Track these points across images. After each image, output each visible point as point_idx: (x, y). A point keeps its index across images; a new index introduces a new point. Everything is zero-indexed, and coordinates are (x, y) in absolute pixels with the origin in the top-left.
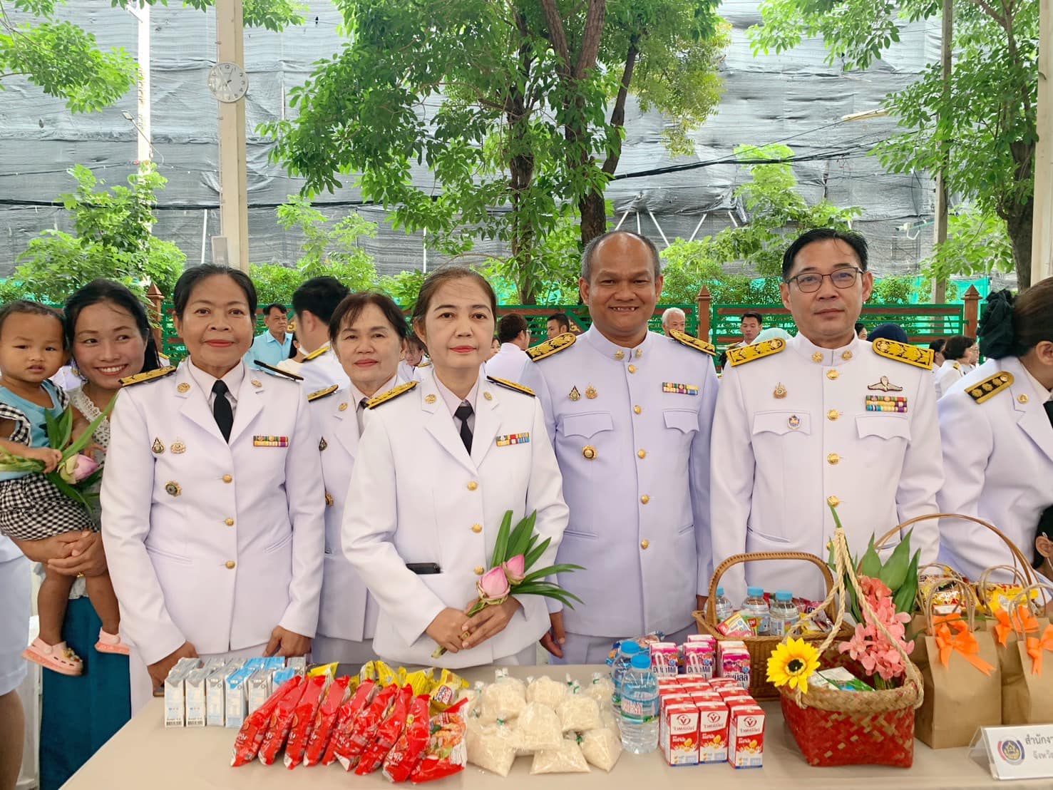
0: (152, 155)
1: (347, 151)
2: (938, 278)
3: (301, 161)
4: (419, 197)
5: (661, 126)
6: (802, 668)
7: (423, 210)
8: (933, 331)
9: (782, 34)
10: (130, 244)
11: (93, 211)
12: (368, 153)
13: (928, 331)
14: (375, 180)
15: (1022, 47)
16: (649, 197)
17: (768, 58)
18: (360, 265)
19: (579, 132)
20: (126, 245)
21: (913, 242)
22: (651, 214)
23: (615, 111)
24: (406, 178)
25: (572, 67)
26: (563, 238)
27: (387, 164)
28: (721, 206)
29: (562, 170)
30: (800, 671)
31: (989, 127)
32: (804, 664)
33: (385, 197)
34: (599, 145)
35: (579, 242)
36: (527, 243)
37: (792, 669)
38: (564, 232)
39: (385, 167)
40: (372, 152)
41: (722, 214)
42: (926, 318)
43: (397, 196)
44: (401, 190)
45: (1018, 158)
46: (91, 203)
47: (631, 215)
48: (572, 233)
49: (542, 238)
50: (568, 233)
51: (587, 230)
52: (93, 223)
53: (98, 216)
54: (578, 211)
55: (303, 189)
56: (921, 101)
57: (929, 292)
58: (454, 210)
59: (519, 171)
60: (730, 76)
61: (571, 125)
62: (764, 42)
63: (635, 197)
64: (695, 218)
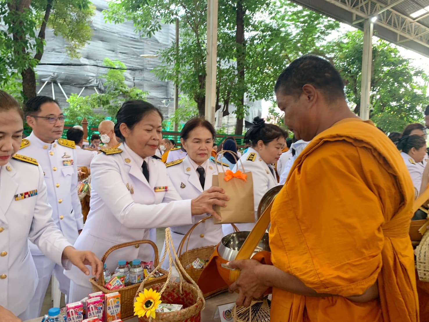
2: (176, 122)
6: (152, 305)
9: (117, 16)
15: (201, 42)
16: (58, 76)
17: (111, 25)
19: (21, 38)
21: (166, 108)
22: (59, 84)
23: (40, 32)
25: (16, 6)
26: (11, 88)
28: (91, 85)
29: (12, 55)
30: (151, 307)
31: (192, 68)
32: (153, 302)
34: (32, 46)
35: (21, 92)
37: (147, 306)
38: (13, 86)
41: (92, 88)
42: (171, 136)
45: (200, 81)
47: (49, 84)
48: (17, 87)
50: (15, 86)
51: (26, 86)
54: (21, 77)
56: (169, 54)
57: (172, 126)
60: (95, 30)
61: (16, 34)
62: (110, 18)
63: (50, 75)
64: (80, 88)
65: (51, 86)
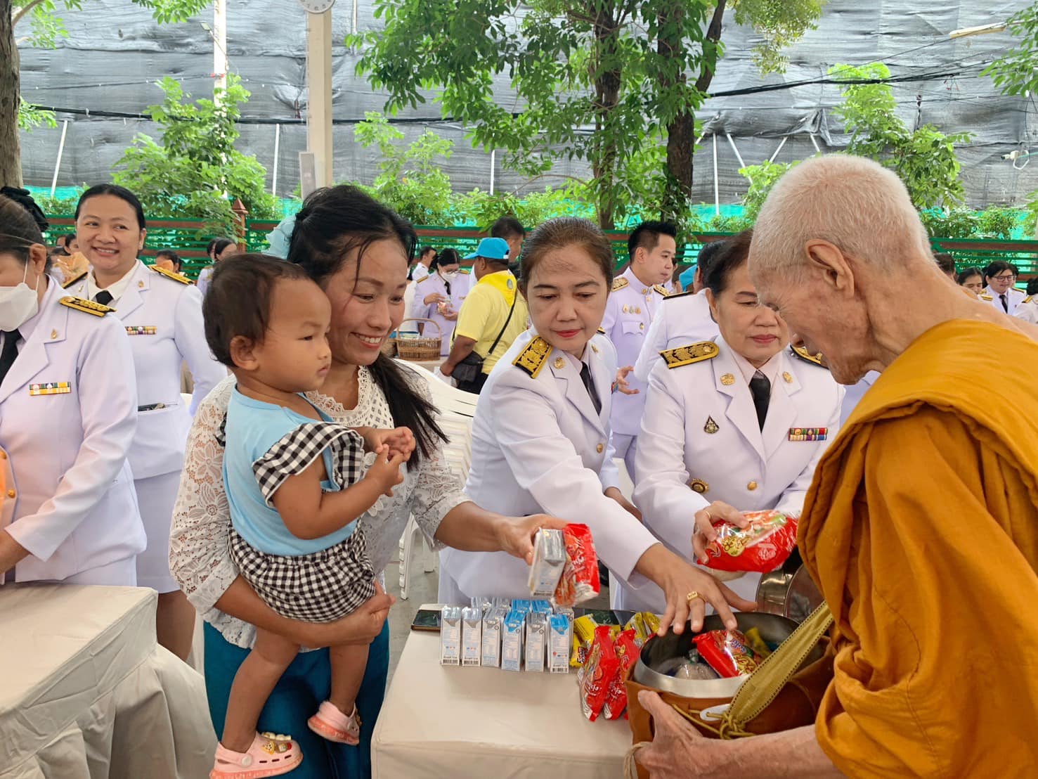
0: (228, 68)
1: (429, 65)
3: (386, 75)
4: (499, 114)
5: (745, 42)
7: (503, 128)
8: (1034, 269)
10: (214, 158)
11: (179, 123)
12: (451, 67)
13: (1029, 270)
14: (456, 95)
16: (727, 117)
18: (436, 184)
19: (673, 47)
20: (211, 158)
22: (729, 136)
23: (712, 25)
24: (487, 93)
26: (647, 159)
27: (470, 80)
28: (803, 129)
29: (653, 88)
33: (466, 114)
34: (693, 61)
35: (664, 164)
36: (610, 164)
38: (649, 154)
39: (467, 82)
40: (456, 66)
41: (804, 138)
42: (1027, 255)
43: (477, 113)
44: (482, 107)
46: (178, 115)
47: (708, 137)
48: (657, 155)
49: (625, 158)
50: (653, 154)
51: (675, 152)
52: (179, 136)
53: (184, 129)
54: (666, 132)
55: (387, 104)
58: (534, 129)
59: (605, 88)
61: (665, 39)
63: (712, 117)
64: (775, 141)
65: (712, 141)
